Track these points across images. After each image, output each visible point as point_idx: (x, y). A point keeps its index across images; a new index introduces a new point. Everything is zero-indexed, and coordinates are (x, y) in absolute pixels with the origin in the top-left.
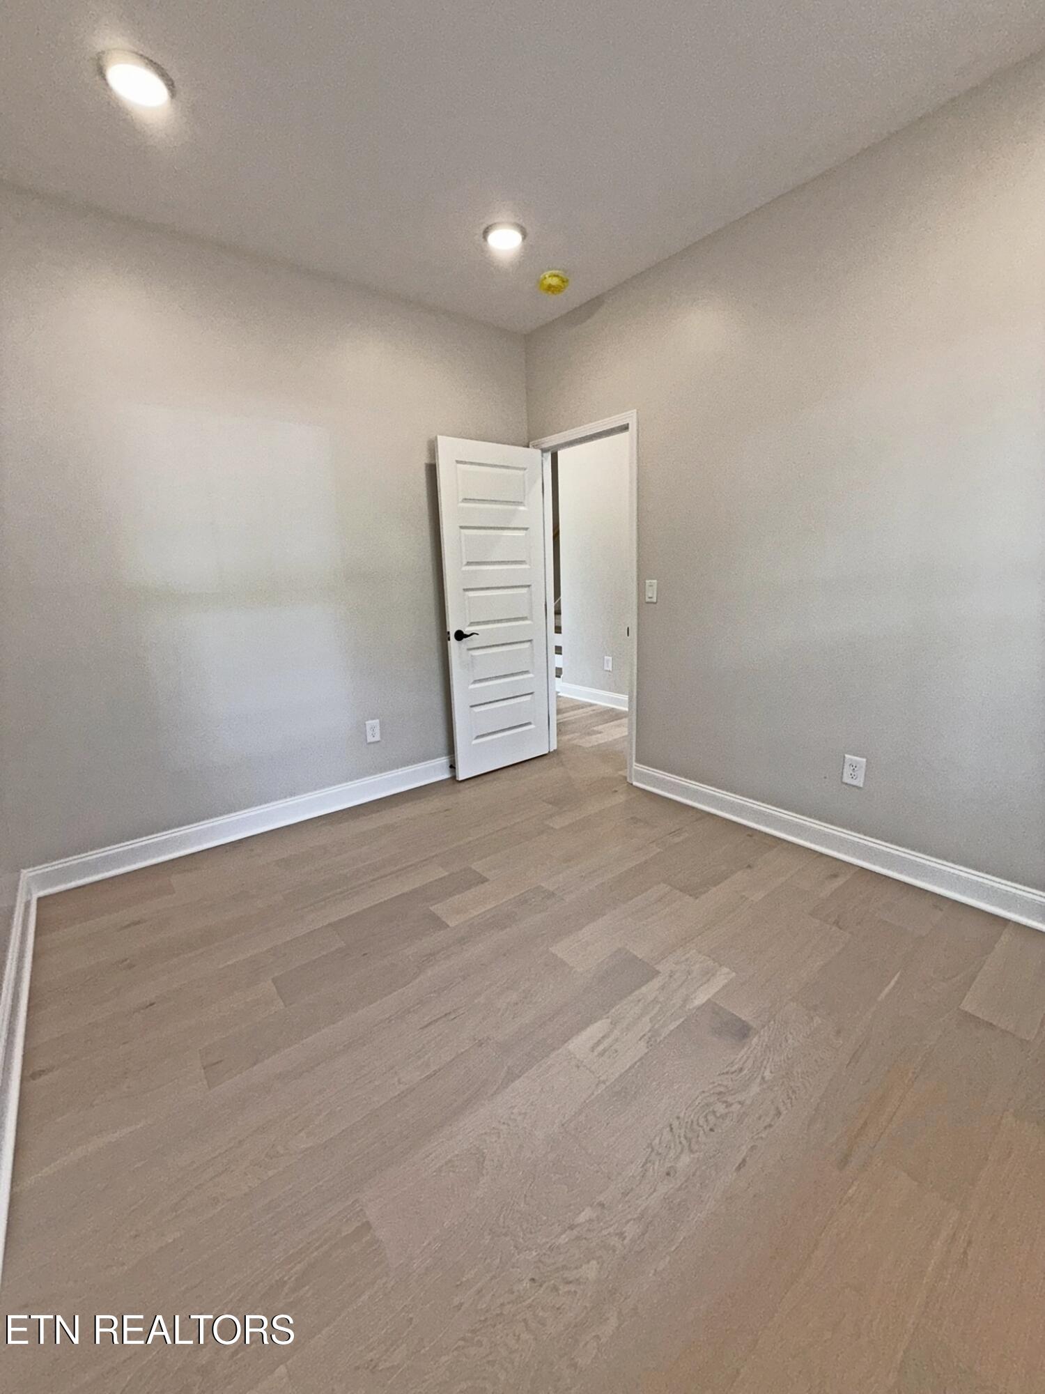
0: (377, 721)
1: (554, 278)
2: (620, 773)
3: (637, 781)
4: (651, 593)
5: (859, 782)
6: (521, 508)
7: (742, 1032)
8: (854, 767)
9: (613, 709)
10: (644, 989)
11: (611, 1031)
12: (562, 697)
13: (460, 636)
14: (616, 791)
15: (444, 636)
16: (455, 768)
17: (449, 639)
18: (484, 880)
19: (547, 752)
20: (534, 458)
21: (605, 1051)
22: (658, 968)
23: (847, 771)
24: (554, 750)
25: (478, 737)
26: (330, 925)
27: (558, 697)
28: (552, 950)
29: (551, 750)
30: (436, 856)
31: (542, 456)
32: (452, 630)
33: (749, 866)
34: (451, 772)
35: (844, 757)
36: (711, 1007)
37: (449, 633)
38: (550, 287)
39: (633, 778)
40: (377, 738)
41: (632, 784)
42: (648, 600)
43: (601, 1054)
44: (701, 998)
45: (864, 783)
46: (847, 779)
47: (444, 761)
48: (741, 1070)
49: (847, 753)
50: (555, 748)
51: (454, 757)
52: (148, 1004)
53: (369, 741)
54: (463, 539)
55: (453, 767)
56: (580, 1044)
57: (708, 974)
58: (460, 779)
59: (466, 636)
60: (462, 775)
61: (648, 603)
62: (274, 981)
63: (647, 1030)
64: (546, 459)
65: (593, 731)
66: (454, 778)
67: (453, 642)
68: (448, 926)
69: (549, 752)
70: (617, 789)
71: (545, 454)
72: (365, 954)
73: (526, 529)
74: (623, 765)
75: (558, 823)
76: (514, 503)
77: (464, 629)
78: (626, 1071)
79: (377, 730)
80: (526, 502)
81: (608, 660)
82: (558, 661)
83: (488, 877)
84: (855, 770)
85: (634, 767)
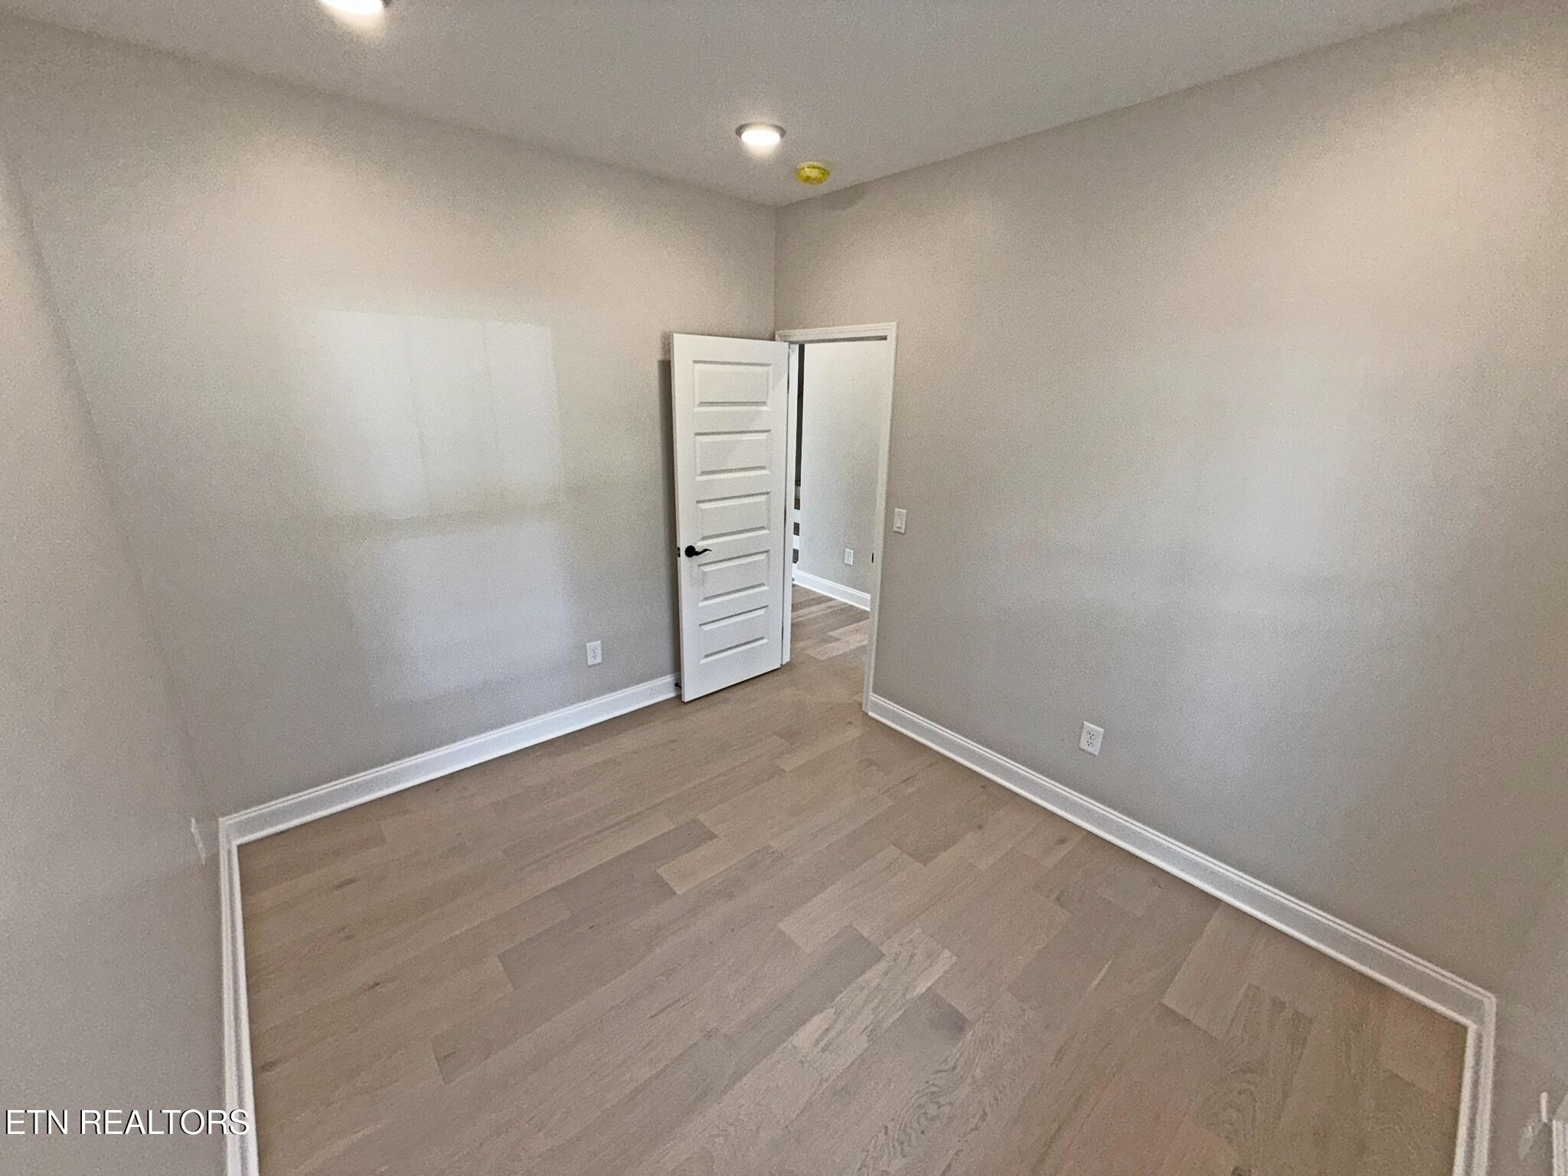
0: (599, 642)
1: (813, 170)
2: (855, 698)
3: (874, 711)
4: (899, 524)
5: (1095, 750)
6: (764, 408)
7: (958, 1025)
8: (1091, 735)
9: (852, 606)
10: (868, 975)
11: (835, 1022)
12: (798, 586)
13: (691, 552)
14: (850, 723)
15: (674, 552)
16: (680, 687)
17: (679, 556)
18: (712, 836)
19: (779, 666)
20: (779, 352)
21: (829, 1044)
22: (883, 949)
23: (1084, 738)
24: (787, 663)
25: (707, 656)
26: (554, 889)
27: (794, 586)
28: (781, 925)
29: (784, 663)
30: (662, 803)
31: (789, 348)
32: (682, 547)
33: (980, 827)
34: (676, 690)
35: (1083, 723)
36: (931, 997)
37: (679, 549)
38: (808, 179)
39: (869, 707)
40: (599, 660)
41: (867, 714)
42: (897, 530)
43: (824, 1050)
44: (921, 988)
45: (1100, 753)
46: (1084, 745)
47: (669, 679)
48: (954, 1068)
49: (1086, 720)
50: (788, 660)
51: (680, 674)
52: (372, 983)
53: (589, 664)
54: (698, 445)
55: (678, 685)
56: (805, 1037)
57: (931, 957)
58: (686, 700)
59: (698, 553)
60: (688, 697)
61: (895, 532)
62: (501, 957)
63: (869, 1022)
64: (793, 351)
65: (831, 637)
66: (679, 697)
67: (683, 559)
68: (675, 893)
69: (782, 665)
70: (851, 720)
71: (792, 346)
72: (592, 927)
73: (768, 431)
74: (859, 688)
75: (790, 763)
76: (757, 403)
77: (696, 543)
78: (847, 1068)
79: (599, 652)
80: (769, 402)
81: (849, 552)
82: (796, 542)
83: (716, 833)
84: (1092, 737)
85: (871, 697)
